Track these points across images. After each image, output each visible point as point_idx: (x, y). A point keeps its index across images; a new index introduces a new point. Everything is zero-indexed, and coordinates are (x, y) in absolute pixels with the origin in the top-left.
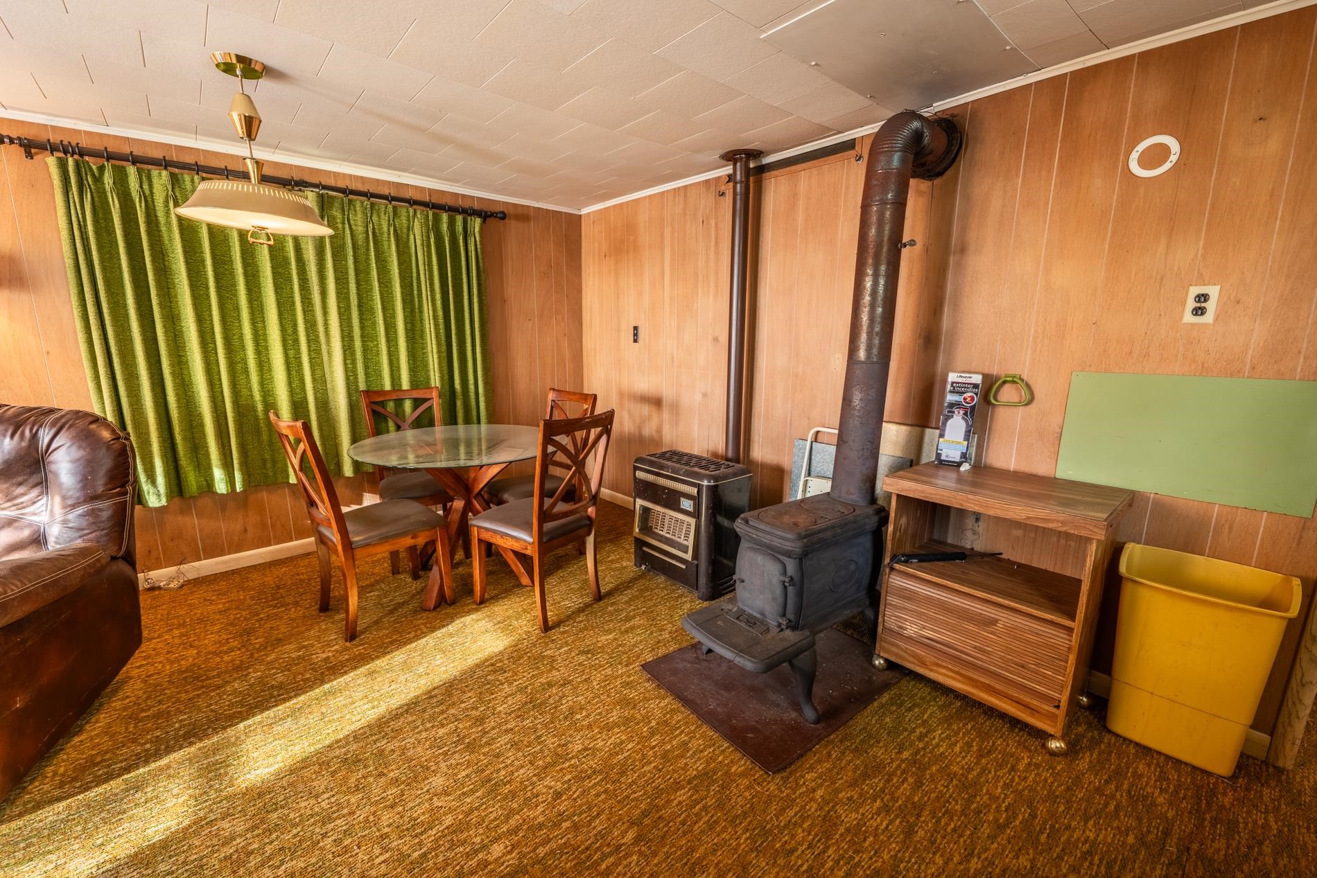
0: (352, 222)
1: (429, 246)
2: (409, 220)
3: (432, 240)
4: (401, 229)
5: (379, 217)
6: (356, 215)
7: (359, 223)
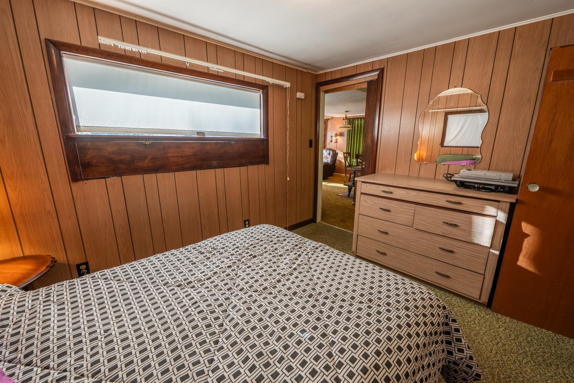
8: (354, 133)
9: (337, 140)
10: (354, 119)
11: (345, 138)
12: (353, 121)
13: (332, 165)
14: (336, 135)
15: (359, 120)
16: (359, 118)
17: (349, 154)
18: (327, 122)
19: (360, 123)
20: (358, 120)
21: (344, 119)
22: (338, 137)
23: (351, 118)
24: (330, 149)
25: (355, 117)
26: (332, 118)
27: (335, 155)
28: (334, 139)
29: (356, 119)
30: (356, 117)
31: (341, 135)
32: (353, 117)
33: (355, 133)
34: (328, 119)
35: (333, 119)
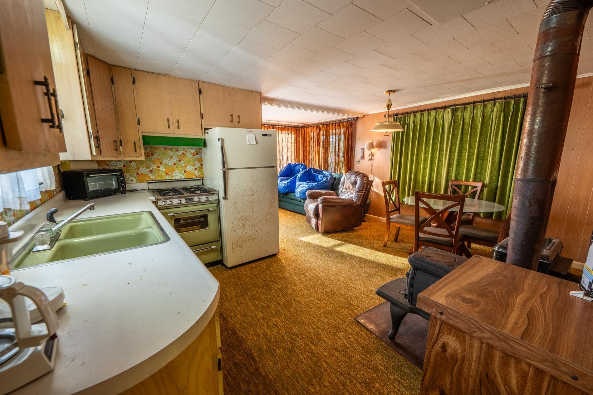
0: (465, 115)
1: (500, 118)
2: (492, 108)
3: (502, 114)
4: (487, 113)
5: (477, 110)
6: (467, 112)
7: (468, 115)
8: (407, 142)
9: (372, 155)
10: (407, 113)
11: (388, 152)
12: (405, 118)
13: (361, 205)
14: (371, 146)
15: (418, 115)
16: (417, 112)
17: (396, 184)
18: (356, 124)
19: (421, 120)
20: (415, 116)
21: (385, 116)
22: (375, 150)
23: (401, 112)
24: (358, 173)
25: (409, 111)
26: (364, 116)
27: (367, 185)
28: (367, 153)
29: (411, 113)
30: (411, 110)
31: (381, 145)
32: (405, 111)
33: (409, 141)
34: (357, 118)
35: (365, 118)
